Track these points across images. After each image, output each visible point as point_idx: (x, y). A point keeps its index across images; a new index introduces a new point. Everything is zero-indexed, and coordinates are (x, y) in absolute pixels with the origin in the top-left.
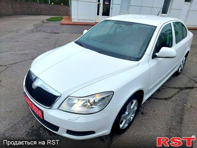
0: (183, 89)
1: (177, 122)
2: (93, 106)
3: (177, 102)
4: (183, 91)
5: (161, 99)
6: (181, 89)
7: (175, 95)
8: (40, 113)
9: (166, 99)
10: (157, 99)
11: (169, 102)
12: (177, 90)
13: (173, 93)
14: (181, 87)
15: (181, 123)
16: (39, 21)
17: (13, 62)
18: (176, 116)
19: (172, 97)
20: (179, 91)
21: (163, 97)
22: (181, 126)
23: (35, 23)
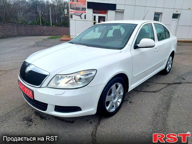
0: (171, 84)
1: (164, 108)
2: (78, 83)
3: (165, 94)
4: (171, 86)
5: (149, 92)
6: (169, 84)
7: (163, 88)
8: (31, 94)
9: (154, 92)
10: (146, 92)
11: (157, 94)
12: (166, 85)
13: (161, 87)
14: (169, 82)
15: (168, 109)
16: (41, 39)
17: (13, 68)
18: (163, 104)
19: (160, 90)
20: (167, 86)
21: (151, 91)
22: (167, 111)
23: (37, 40)
